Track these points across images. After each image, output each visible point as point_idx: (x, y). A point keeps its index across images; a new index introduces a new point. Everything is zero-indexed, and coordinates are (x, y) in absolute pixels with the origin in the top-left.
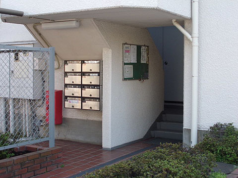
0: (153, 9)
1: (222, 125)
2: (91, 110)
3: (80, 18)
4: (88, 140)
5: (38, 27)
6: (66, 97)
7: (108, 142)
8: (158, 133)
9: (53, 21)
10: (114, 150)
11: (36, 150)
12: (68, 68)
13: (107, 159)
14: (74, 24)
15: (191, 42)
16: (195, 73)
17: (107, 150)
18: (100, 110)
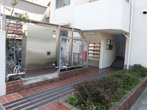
0: (120, 30)
1: (137, 65)
2: (96, 57)
3: (96, 31)
4: (94, 66)
5: (83, 34)
6: (89, 53)
7: (101, 67)
8: (114, 65)
9: (88, 32)
10: (102, 69)
11: (83, 67)
12: (90, 45)
13: (100, 72)
14: (94, 33)
15: (128, 40)
16: (129, 49)
17: (100, 69)
18: (99, 58)
